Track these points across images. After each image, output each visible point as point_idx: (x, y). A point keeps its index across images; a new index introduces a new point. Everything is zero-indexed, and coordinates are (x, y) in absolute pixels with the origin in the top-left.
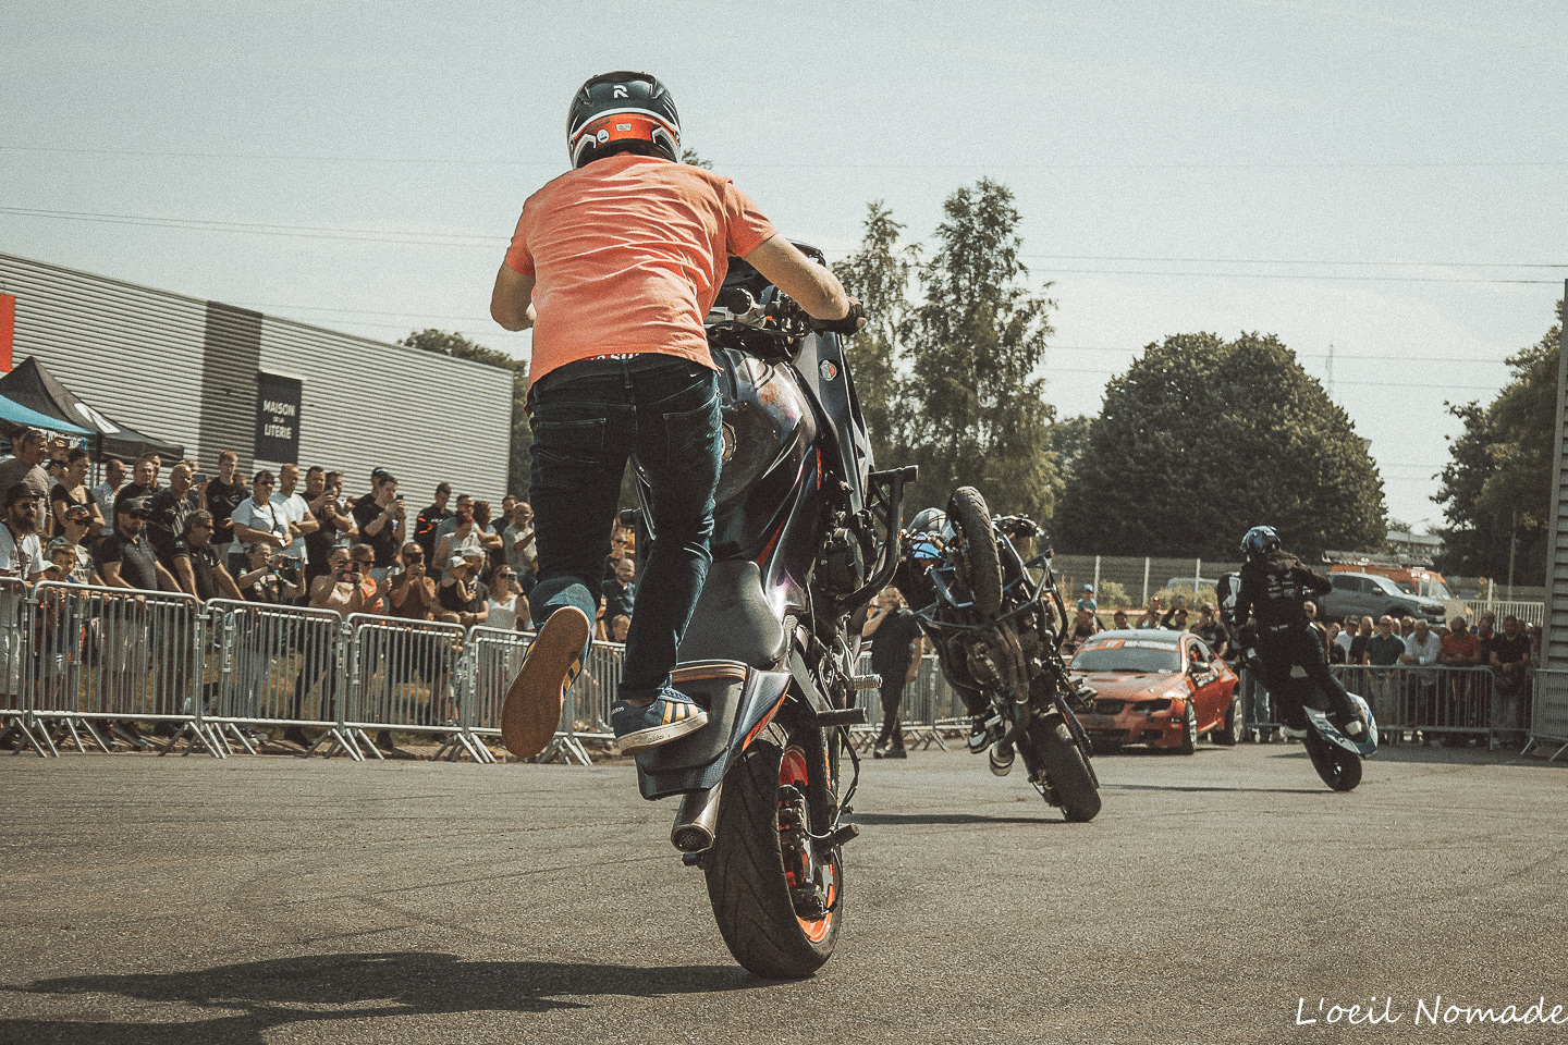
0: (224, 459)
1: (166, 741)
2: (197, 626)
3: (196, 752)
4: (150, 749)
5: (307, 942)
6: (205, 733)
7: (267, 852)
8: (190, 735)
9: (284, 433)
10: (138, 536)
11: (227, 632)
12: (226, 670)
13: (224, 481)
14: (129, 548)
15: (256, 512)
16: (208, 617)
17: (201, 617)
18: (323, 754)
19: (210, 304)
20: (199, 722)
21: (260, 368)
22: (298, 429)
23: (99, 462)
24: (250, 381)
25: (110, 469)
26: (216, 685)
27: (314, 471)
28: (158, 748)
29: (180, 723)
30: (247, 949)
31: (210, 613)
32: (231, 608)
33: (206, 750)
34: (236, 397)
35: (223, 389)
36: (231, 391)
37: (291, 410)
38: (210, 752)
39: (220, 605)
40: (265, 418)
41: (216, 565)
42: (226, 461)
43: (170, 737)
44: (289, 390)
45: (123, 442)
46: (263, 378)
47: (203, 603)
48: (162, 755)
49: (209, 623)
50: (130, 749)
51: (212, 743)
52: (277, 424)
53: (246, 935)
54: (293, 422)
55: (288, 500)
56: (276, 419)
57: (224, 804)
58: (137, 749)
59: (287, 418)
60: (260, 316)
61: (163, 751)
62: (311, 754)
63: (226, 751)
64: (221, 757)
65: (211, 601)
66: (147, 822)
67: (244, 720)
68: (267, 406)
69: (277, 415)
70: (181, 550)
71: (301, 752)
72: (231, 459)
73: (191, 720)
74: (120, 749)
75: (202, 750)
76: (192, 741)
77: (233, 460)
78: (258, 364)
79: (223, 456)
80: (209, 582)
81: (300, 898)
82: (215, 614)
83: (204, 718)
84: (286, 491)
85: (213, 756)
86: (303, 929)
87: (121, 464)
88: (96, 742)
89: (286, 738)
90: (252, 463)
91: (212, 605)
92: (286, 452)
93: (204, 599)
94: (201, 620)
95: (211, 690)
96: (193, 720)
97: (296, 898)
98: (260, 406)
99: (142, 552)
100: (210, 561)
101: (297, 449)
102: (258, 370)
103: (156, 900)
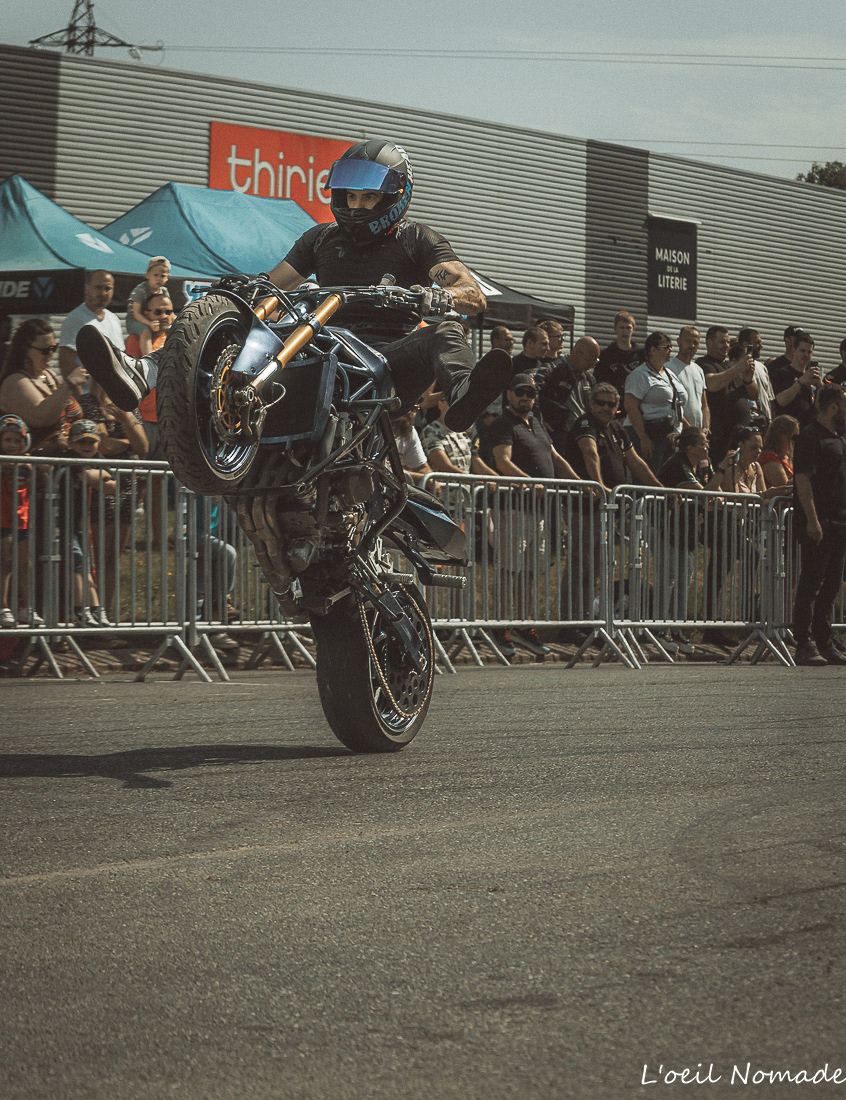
0: (621, 321)
1: (572, 650)
2: (604, 517)
3: (607, 661)
4: (555, 659)
5: (764, 901)
6: (618, 640)
7: (706, 788)
8: (600, 642)
9: (679, 283)
10: (531, 414)
11: (638, 521)
12: (637, 566)
13: (621, 346)
14: (519, 429)
15: (652, 381)
16: (616, 507)
17: (609, 506)
18: (748, 658)
19: (590, 143)
20: (611, 627)
21: (650, 212)
22: (695, 279)
23: (481, 328)
24: (640, 228)
25: (495, 337)
26: (627, 582)
27: (714, 332)
28: (564, 657)
29: (589, 629)
30: (699, 911)
31: (618, 501)
32: (640, 494)
33: (618, 659)
34: (625, 246)
35: (609, 237)
36: (619, 239)
37: (686, 258)
38: (623, 661)
39: (630, 492)
40: (657, 268)
41: (627, 448)
42: (621, 323)
43: (579, 644)
44: (683, 235)
45: (507, 304)
46: (654, 224)
47: (610, 490)
48: (570, 667)
49: (618, 513)
50: (531, 659)
51: (624, 650)
52: (670, 274)
53: (696, 893)
54: (689, 272)
55: (687, 368)
56: (669, 269)
57: (650, 730)
58: (540, 658)
59: (682, 267)
60: (646, 154)
61: (570, 661)
62: (735, 660)
63: (640, 658)
64: (636, 667)
65: (619, 487)
66: (567, 755)
67: (659, 623)
68: (660, 254)
69: (671, 264)
70: (586, 431)
71: (722, 658)
72: (626, 321)
73: (602, 626)
74: (521, 660)
75: (613, 658)
76: (603, 649)
77: (629, 322)
78: (647, 208)
79: (618, 318)
80: (618, 465)
81: (749, 845)
82: (623, 501)
83: (617, 622)
84: (685, 357)
85: (628, 666)
86: (759, 885)
87: (508, 331)
88: (496, 653)
89: (705, 641)
90: (647, 319)
91: (619, 492)
92: (683, 305)
93: (612, 486)
94: (608, 511)
95: (621, 588)
96: (603, 626)
97: (745, 845)
98: (651, 254)
99: (536, 433)
100: (619, 443)
101: (695, 301)
102: (647, 214)
103: (590, 853)
